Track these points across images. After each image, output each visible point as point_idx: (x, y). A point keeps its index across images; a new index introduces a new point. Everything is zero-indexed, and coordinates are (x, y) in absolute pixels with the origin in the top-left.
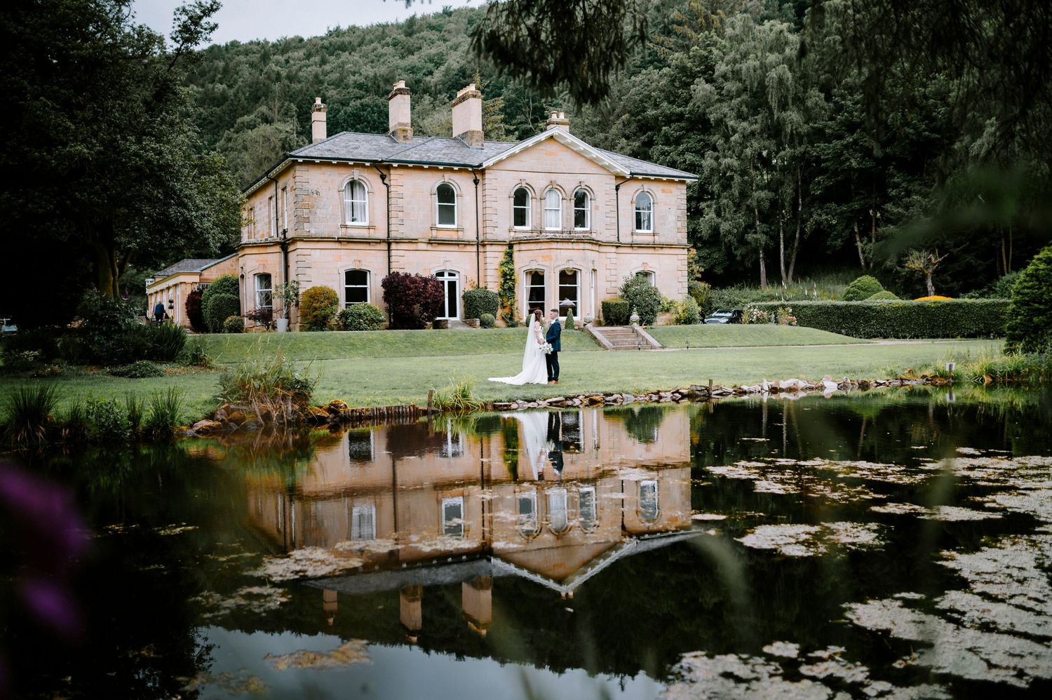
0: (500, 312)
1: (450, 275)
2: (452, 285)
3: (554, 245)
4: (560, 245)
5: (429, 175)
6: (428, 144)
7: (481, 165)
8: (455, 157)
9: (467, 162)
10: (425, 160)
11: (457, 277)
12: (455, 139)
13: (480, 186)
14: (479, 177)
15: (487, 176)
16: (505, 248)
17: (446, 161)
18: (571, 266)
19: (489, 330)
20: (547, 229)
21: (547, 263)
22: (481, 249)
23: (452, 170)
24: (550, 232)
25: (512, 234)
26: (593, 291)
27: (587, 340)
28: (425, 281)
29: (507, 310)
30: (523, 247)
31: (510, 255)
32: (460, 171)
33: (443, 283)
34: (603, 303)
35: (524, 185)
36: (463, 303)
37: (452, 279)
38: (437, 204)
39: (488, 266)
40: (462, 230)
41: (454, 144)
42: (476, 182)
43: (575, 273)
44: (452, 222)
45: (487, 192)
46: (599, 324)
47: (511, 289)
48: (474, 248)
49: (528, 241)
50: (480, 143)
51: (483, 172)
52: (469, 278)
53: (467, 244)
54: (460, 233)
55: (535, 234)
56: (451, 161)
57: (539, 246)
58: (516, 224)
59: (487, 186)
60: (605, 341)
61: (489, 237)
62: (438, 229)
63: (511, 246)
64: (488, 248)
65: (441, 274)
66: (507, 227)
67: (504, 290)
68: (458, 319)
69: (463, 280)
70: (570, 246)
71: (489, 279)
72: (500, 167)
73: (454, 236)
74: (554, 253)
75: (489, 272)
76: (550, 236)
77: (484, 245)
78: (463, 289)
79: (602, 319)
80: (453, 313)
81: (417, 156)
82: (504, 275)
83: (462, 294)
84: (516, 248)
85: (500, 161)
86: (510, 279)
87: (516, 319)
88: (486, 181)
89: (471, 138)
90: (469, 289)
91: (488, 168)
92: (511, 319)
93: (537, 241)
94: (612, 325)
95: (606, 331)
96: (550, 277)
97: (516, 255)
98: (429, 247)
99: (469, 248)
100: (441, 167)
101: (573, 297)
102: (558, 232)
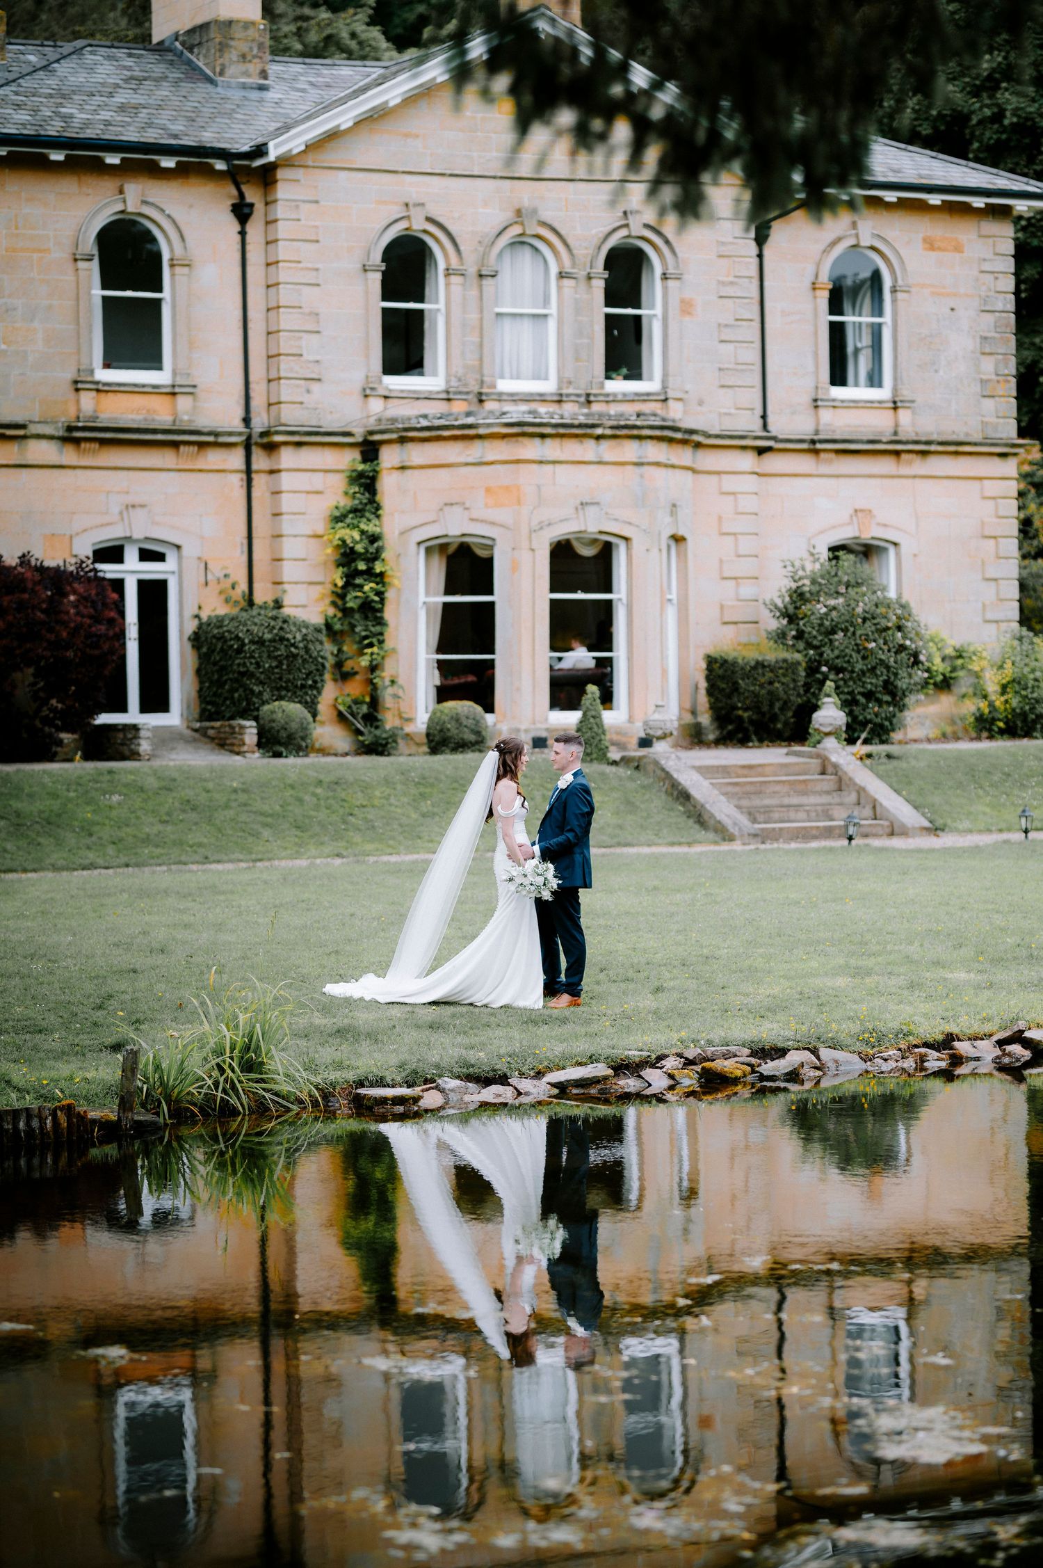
0: (330, 694)
1: (147, 555)
2: (153, 594)
3: (532, 449)
4: (551, 449)
5: (68, 185)
6: (62, 69)
7: (260, 151)
8: (163, 118)
9: (209, 137)
10: (53, 129)
11: (169, 565)
12: (161, 48)
13: (255, 229)
14: (252, 195)
15: (283, 191)
16: (350, 459)
17: (131, 135)
18: (592, 524)
19: (291, 763)
20: (505, 386)
21: (502, 515)
22: (260, 461)
23: (154, 171)
24: (515, 398)
25: (376, 406)
26: (671, 614)
27: (657, 801)
28: (56, 579)
29: (355, 688)
30: (417, 454)
31: (366, 483)
32: (181, 171)
33: (118, 585)
34: (711, 661)
35: (418, 225)
36: (192, 660)
37: (152, 570)
38: (98, 293)
39: (287, 525)
40: (191, 390)
41: (159, 69)
42: (242, 212)
43: (606, 551)
44: (153, 359)
45: (283, 251)
46: (695, 737)
47: (372, 611)
48: (236, 459)
49: (434, 434)
50: (254, 68)
51: (267, 176)
52: (216, 570)
53: (207, 441)
54: (183, 403)
55: (459, 407)
56: (151, 136)
57: (476, 451)
58: (391, 367)
59: (283, 229)
60: (722, 808)
61: (291, 416)
62: (101, 389)
63: (370, 450)
64: (287, 458)
65: (113, 553)
66: (356, 378)
67: (346, 612)
68: (173, 718)
69: (193, 575)
70: (587, 450)
71: (290, 572)
72: (331, 156)
73: (160, 414)
74: (528, 477)
75: (291, 548)
76: (517, 412)
77: (271, 448)
78: (190, 610)
79: (705, 719)
80: (155, 699)
81: (23, 116)
82: (347, 556)
83: (191, 626)
84: (389, 457)
85: (333, 136)
86: (370, 574)
87: (390, 721)
88: (280, 211)
89: (223, 47)
90: (215, 607)
91: (287, 161)
92: (372, 718)
93: (466, 434)
94: (743, 742)
95: (724, 770)
96: (515, 567)
97: (388, 484)
98: (69, 455)
99: (214, 458)
100: (113, 159)
101: (601, 637)
102: (542, 398)
